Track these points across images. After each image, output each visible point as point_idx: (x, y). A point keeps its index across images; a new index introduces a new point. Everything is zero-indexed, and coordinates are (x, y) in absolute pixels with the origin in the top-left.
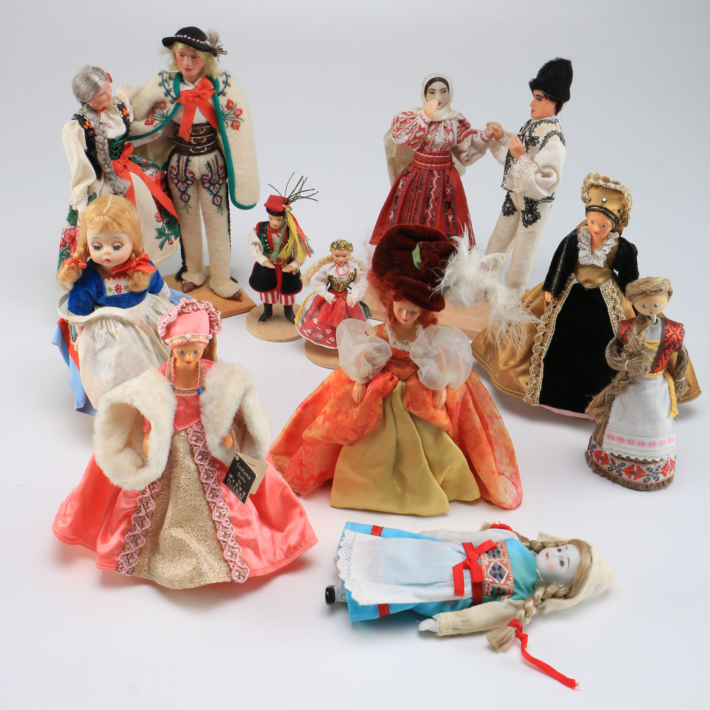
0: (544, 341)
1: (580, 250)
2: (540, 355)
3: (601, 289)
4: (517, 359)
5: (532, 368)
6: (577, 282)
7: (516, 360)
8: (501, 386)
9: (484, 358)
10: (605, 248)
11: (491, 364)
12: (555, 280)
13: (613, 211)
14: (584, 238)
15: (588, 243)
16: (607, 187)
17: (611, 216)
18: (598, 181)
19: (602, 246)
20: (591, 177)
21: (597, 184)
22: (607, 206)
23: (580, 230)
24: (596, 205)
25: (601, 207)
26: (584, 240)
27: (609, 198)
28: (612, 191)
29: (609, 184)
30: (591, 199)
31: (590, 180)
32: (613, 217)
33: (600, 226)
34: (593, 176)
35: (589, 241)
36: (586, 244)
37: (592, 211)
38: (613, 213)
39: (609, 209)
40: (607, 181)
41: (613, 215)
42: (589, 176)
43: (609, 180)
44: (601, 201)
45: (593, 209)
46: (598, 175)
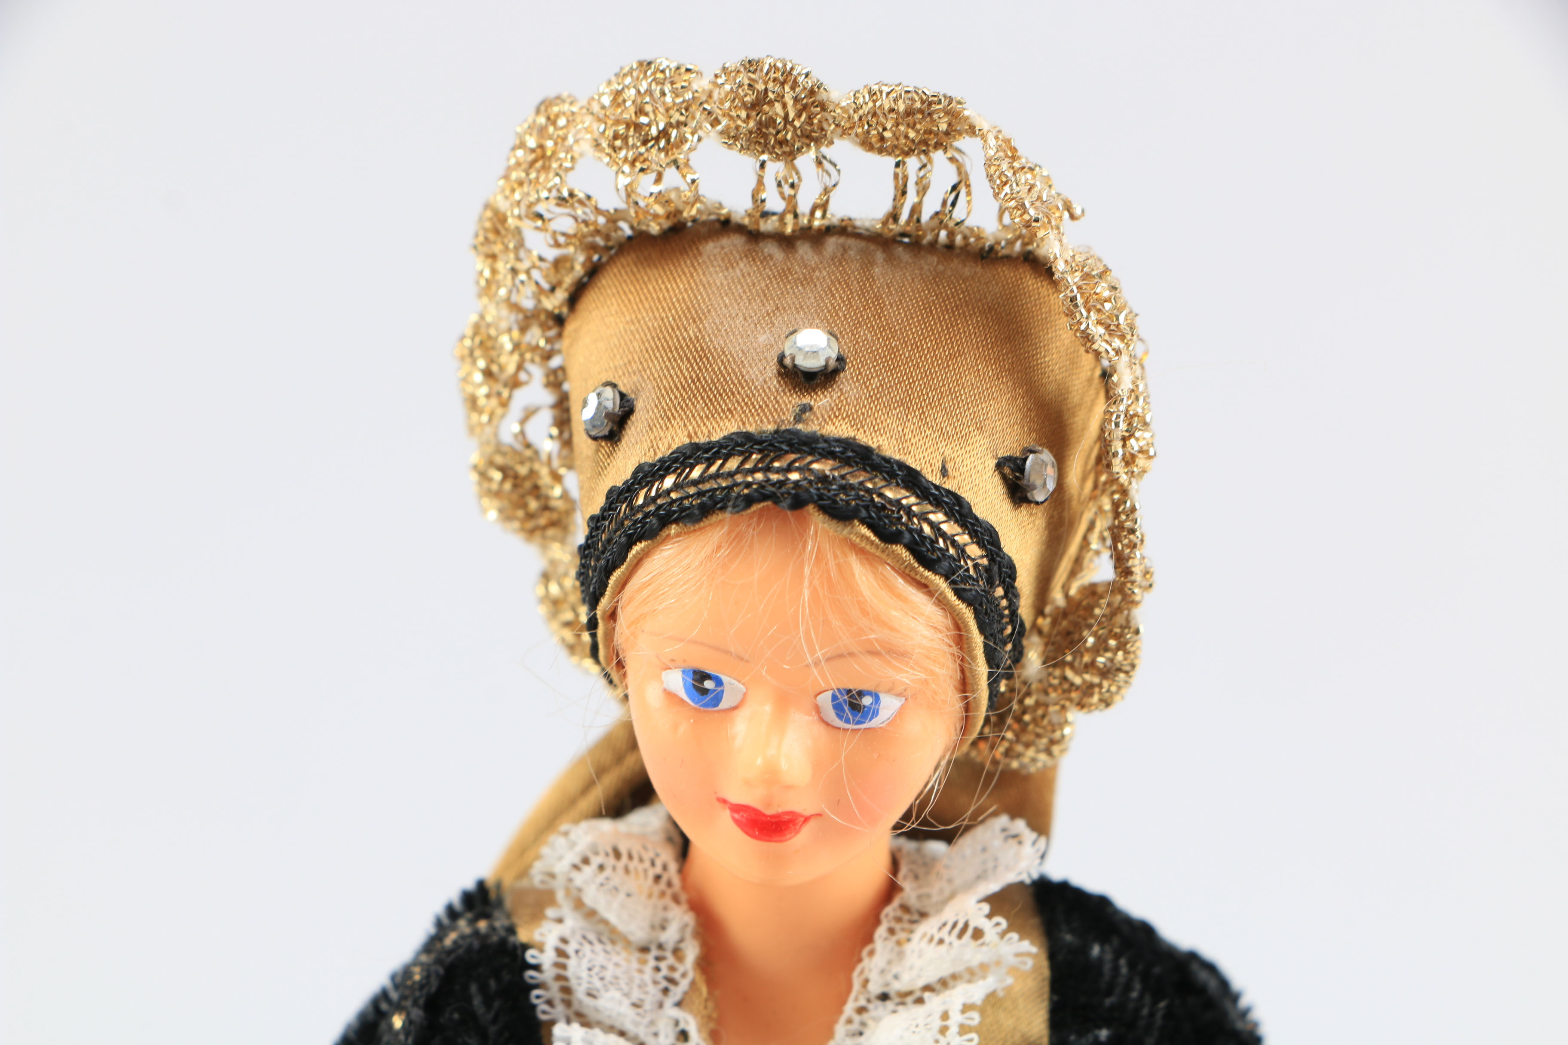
10: (888, 1029)
13: (949, 466)
14: (610, 966)
15: (679, 1004)
16: (804, 207)
17: (934, 542)
18: (672, 177)
19: (861, 1010)
20: (573, 131)
21: (668, 217)
22: (856, 424)
23: (542, 882)
24: (702, 439)
25: (785, 447)
26: (626, 988)
27: (858, 325)
28: (879, 256)
29: (825, 162)
30: (622, 396)
31: (565, 194)
32: (961, 550)
33: (817, 709)
34: (596, 108)
35: (684, 984)
36: (653, 1029)
37: (664, 541)
38: (949, 492)
39: (897, 457)
40: (797, 124)
41: (959, 530)
42: (542, 131)
43: (823, 106)
44: (772, 369)
45: (673, 501)
46: (660, 76)
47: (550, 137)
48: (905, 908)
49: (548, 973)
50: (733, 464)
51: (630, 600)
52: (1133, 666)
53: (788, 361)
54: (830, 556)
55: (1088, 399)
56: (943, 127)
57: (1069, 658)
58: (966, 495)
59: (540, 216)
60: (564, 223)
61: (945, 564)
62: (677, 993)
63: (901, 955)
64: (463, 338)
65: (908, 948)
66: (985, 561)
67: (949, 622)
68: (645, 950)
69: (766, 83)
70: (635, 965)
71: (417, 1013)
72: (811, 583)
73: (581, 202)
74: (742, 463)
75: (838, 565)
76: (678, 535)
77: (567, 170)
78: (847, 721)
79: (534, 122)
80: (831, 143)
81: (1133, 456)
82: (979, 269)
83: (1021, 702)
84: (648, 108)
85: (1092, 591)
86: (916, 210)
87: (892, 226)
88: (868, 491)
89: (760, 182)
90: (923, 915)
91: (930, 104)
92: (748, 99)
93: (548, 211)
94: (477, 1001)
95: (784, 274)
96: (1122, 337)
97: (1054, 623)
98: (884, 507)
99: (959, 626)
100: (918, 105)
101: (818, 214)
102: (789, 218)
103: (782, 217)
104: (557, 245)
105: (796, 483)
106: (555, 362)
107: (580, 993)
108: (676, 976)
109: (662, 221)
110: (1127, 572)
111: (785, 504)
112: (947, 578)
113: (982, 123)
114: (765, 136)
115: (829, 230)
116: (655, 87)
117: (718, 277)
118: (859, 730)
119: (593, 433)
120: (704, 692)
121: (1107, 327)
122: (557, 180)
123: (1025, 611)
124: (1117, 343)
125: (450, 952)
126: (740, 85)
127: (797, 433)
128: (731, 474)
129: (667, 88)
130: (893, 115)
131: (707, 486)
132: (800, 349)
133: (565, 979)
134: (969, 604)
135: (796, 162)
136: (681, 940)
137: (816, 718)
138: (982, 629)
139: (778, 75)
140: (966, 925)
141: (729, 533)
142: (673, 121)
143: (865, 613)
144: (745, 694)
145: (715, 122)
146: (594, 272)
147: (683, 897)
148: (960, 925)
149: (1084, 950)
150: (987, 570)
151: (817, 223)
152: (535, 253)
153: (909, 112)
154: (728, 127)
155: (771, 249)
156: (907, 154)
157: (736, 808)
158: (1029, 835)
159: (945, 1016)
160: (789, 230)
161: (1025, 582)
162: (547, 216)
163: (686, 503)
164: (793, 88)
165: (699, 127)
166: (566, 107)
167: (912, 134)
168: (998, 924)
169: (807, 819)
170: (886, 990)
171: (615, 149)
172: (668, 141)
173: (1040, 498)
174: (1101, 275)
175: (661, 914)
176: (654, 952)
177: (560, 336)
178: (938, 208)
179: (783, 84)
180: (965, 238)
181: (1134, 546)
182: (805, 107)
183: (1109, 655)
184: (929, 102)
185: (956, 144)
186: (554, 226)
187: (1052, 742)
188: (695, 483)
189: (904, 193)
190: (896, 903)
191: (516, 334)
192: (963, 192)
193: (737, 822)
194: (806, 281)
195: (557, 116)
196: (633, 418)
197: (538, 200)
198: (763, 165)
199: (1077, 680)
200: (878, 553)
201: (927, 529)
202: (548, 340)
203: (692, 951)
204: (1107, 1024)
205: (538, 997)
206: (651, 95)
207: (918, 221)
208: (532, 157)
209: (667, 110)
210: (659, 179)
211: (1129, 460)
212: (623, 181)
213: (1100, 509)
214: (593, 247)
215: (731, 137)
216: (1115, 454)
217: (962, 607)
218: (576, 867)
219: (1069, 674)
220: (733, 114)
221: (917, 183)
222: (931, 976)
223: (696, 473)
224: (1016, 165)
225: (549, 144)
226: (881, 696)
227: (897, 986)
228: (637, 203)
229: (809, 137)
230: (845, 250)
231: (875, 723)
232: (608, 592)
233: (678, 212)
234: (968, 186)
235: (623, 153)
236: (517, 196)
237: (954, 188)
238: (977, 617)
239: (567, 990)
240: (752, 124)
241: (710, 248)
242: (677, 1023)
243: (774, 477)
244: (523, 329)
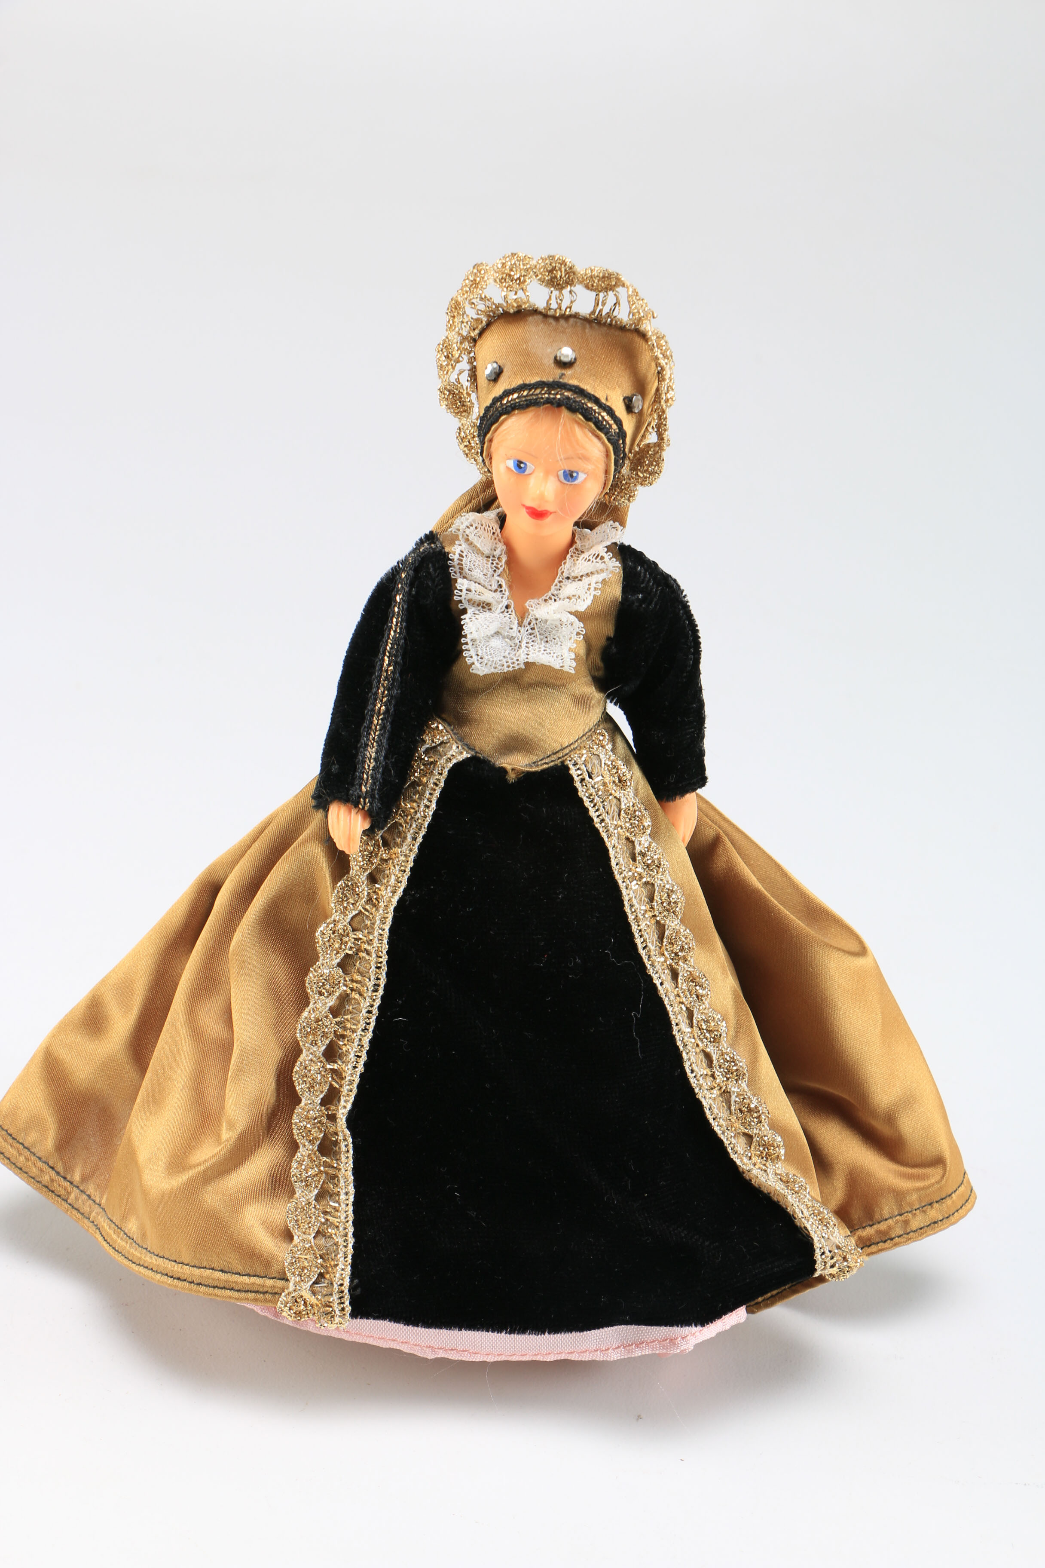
0: (343, 1037)
1: (464, 611)
2: (331, 1097)
3: (573, 772)
4: (228, 1136)
5: (300, 1163)
6: (465, 755)
7: (225, 1135)
8: (169, 1266)
9: (60, 1167)
10: (569, 588)
11: (91, 1189)
12: (371, 752)
13: (609, 398)
14: (477, 561)
15: (499, 576)
16: (563, 308)
17: (602, 422)
18: (520, 293)
19: (560, 582)
20: (486, 275)
21: (517, 307)
22: (580, 381)
23: (455, 532)
24: (527, 382)
25: (556, 387)
26: (482, 569)
27: (580, 348)
28: (588, 326)
29: (573, 293)
30: (500, 366)
31: (483, 297)
32: (610, 426)
33: (558, 476)
34: (495, 268)
35: (501, 569)
36: (490, 583)
37: (512, 416)
38: (608, 406)
39: (592, 393)
40: (564, 279)
41: (610, 419)
42: (475, 274)
43: (574, 273)
44: (552, 361)
45: (516, 403)
46: (519, 258)
47: (478, 277)
48: (577, 550)
49: (456, 562)
50: (538, 391)
51: (498, 435)
52: (661, 472)
53: (558, 358)
54: (568, 424)
55: (653, 380)
56: (614, 283)
57: (639, 468)
58: (614, 407)
59: (473, 303)
60: (482, 307)
61: (605, 430)
62: (499, 572)
63: (575, 564)
64: (439, 345)
65: (577, 562)
66: (618, 431)
67: (605, 450)
68: (488, 557)
69: (556, 264)
70: (485, 562)
71: (411, 572)
72: (561, 433)
73: (488, 300)
74: (541, 391)
75: (571, 428)
76: (517, 414)
77: (484, 289)
78: (569, 481)
79: (473, 271)
80: (575, 286)
81: (668, 400)
82: (620, 333)
83: (621, 482)
84: (514, 269)
85: (648, 445)
86: (601, 311)
87: (593, 316)
88: (583, 404)
89: (550, 297)
90: (583, 552)
91: (611, 275)
92: (549, 269)
93: (477, 302)
94: (431, 570)
95: (556, 330)
96: (668, 359)
97: (635, 456)
98: (587, 409)
99: (607, 451)
100: (607, 275)
101: (568, 310)
102: (558, 310)
103: (555, 310)
104: (478, 314)
105: (559, 399)
106: (472, 355)
107: (466, 570)
108: (499, 566)
109: (515, 308)
110: (662, 439)
111: (555, 405)
112: (605, 435)
113: (627, 283)
114: (553, 282)
115: (570, 316)
116: (517, 263)
117: (534, 329)
118: (572, 485)
119: (489, 378)
120: (520, 468)
121: (663, 355)
122: (481, 292)
123: (627, 450)
124: (666, 361)
125: (422, 553)
126: (547, 264)
127: (560, 382)
128: (537, 395)
129: (521, 263)
130: (598, 278)
131: (529, 398)
132: (562, 354)
133: (462, 565)
134: (612, 444)
135: (563, 292)
136: (501, 555)
137: (557, 479)
138: (615, 454)
139: (561, 261)
140: (598, 555)
141: (534, 415)
142: (523, 274)
143: (578, 444)
144: (534, 470)
145: (537, 276)
146: (489, 324)
147: (502, 541)
148: (596, 555)
149: (636, 568)
150: (618, 433)
151: (567, 313)
152: (470, 316)
153: (604, 277)
154: (541, 278)
155: (551, 321)
156: (600, 292)
157: (528, 508)
158: (620, 528)
159: (590, 585)
160: (558, 315)
161: (628, 440)
162: (476, 304)
163: (521, 403)
164: (565, 266)
165: (531, 277)
166: (484, 267)
167: (603, 285)
168: (609, 555)
169: (551, 513)
170: (569, 576)
171: (501, 282)
172: (520, 281)
173: (636, 411)
174: (663, 337)
175: (495, 545)
176: (491, 558)
177: (475, 346)
178: (608, 311)
179: (561, 265)
180: (616, 322)
181: (665, 430)
182: (568, 273)
183: (653, 467)
184: (610, 275)
185: (617, 289)
186: (478, 307)
187: (630, 496)
188: (525, 397)
189: (598, 304)
190: (574, 547)
191: (459, 344)
192: (617, 306)
193: (527, 512)
194: (563, 332)
195: (481, 270)
196: (503, 374)
197: (474, 298)
198: (551, 292)
199: (641, 475)
200: (584, 424)
201: (600, 418)
202: (470, 347)
203: (504, 559)
204: (641, 592)
205: (451, 570)
206: (516, 265)
207: (601, 315)
208: (471, 283)
209: (521, 270)
210: (516, 293)
211: (667, 401)
212: (504, 294)
213: (653, 419)
214: (489, 316)
215: (542, 281)
216: (662, 398)
217: (609, 445)
218: (468, 527)
219: (639, 473)
220: (544, 273)
221: (602, 302)
222: (584, 572)
223: (525, 393)
224: (638, 298)
225: (478, 279)
226: (580, 473)
227: (573, 574)
228: (507, 302)
229: (568, 283)
230: (576, 323)
231: (576, 482)
232: (491, 432)
233: (521, 306)
234: (619, 304)
235: (504, 284)
236: (465, 296)
237: (615, 304)
238: (613, 449)
239: (461, 569)
240: (549, 277)
241: (530, 319)
242: (498, 582)
243: (552, 396)
244: (461, 343)
